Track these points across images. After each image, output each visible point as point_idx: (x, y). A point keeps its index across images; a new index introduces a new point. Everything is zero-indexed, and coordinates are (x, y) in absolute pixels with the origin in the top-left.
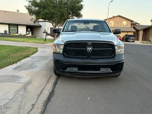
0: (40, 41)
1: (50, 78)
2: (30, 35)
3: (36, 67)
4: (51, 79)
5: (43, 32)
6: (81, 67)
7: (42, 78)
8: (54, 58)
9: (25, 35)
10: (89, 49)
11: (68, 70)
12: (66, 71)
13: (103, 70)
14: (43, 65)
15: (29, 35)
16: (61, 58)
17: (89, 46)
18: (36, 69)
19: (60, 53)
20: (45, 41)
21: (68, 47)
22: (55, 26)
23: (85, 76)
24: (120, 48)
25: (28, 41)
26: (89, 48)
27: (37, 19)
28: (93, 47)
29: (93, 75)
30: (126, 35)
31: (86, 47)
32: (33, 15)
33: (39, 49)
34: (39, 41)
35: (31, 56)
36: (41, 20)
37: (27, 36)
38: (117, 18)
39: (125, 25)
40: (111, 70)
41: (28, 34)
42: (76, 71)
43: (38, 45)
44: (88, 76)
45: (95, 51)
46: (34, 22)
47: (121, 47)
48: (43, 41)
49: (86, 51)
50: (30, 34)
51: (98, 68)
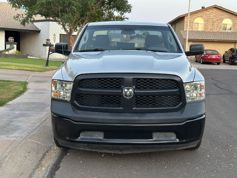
0: (36, 66)
1: (44, 155)
2: (14, 51)
3: (17, 128)
4: (47, 158)
5: (44, 45)
6: (110, 131)
7: (27, 155)
8: (52, 112)
9: (2, 51)
10: (128, 91)
11: (82, 137)
12: (79, 139)
13: (158, 138)
14: (34, 123)
15: (11, 52)
16: (68, 112)
17: (129, 85)
18: (16, 134)
19: (66, 101)
20: (47, 65)
21: (81, 87)
22: (71, 30)
23: (121, 150)
24: (196, 88)
25: (7, 67)
26: (128, 89)
27: (30, 16)
28: (137, 88)
29: (139, 149)
30: (231, 50)
31: (120, 87)
32: (19, 8)
33: (29, 86)
34: (32, 65)
35: (10, 103)
36: (38, 17)
37: (7, 53)
38: (211, 11)
39: (228, 27)
40: (175, 137)
41: (8, 50)
42: (101, 140)
43: (29, 76)
44: (128, 149)
45: (142, 96)
46: (23, 23)
47: (199, 86)
48: (43, 67)
49: (121, 95)
50: (13, 48)
51: (147, 132)
